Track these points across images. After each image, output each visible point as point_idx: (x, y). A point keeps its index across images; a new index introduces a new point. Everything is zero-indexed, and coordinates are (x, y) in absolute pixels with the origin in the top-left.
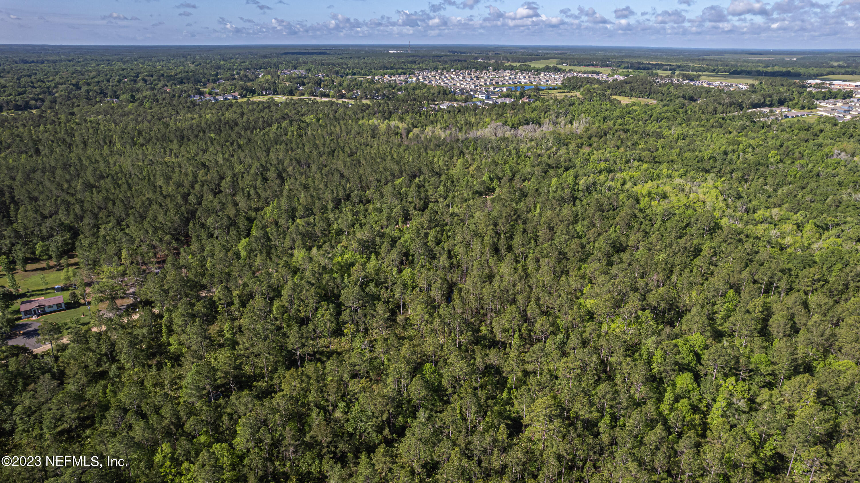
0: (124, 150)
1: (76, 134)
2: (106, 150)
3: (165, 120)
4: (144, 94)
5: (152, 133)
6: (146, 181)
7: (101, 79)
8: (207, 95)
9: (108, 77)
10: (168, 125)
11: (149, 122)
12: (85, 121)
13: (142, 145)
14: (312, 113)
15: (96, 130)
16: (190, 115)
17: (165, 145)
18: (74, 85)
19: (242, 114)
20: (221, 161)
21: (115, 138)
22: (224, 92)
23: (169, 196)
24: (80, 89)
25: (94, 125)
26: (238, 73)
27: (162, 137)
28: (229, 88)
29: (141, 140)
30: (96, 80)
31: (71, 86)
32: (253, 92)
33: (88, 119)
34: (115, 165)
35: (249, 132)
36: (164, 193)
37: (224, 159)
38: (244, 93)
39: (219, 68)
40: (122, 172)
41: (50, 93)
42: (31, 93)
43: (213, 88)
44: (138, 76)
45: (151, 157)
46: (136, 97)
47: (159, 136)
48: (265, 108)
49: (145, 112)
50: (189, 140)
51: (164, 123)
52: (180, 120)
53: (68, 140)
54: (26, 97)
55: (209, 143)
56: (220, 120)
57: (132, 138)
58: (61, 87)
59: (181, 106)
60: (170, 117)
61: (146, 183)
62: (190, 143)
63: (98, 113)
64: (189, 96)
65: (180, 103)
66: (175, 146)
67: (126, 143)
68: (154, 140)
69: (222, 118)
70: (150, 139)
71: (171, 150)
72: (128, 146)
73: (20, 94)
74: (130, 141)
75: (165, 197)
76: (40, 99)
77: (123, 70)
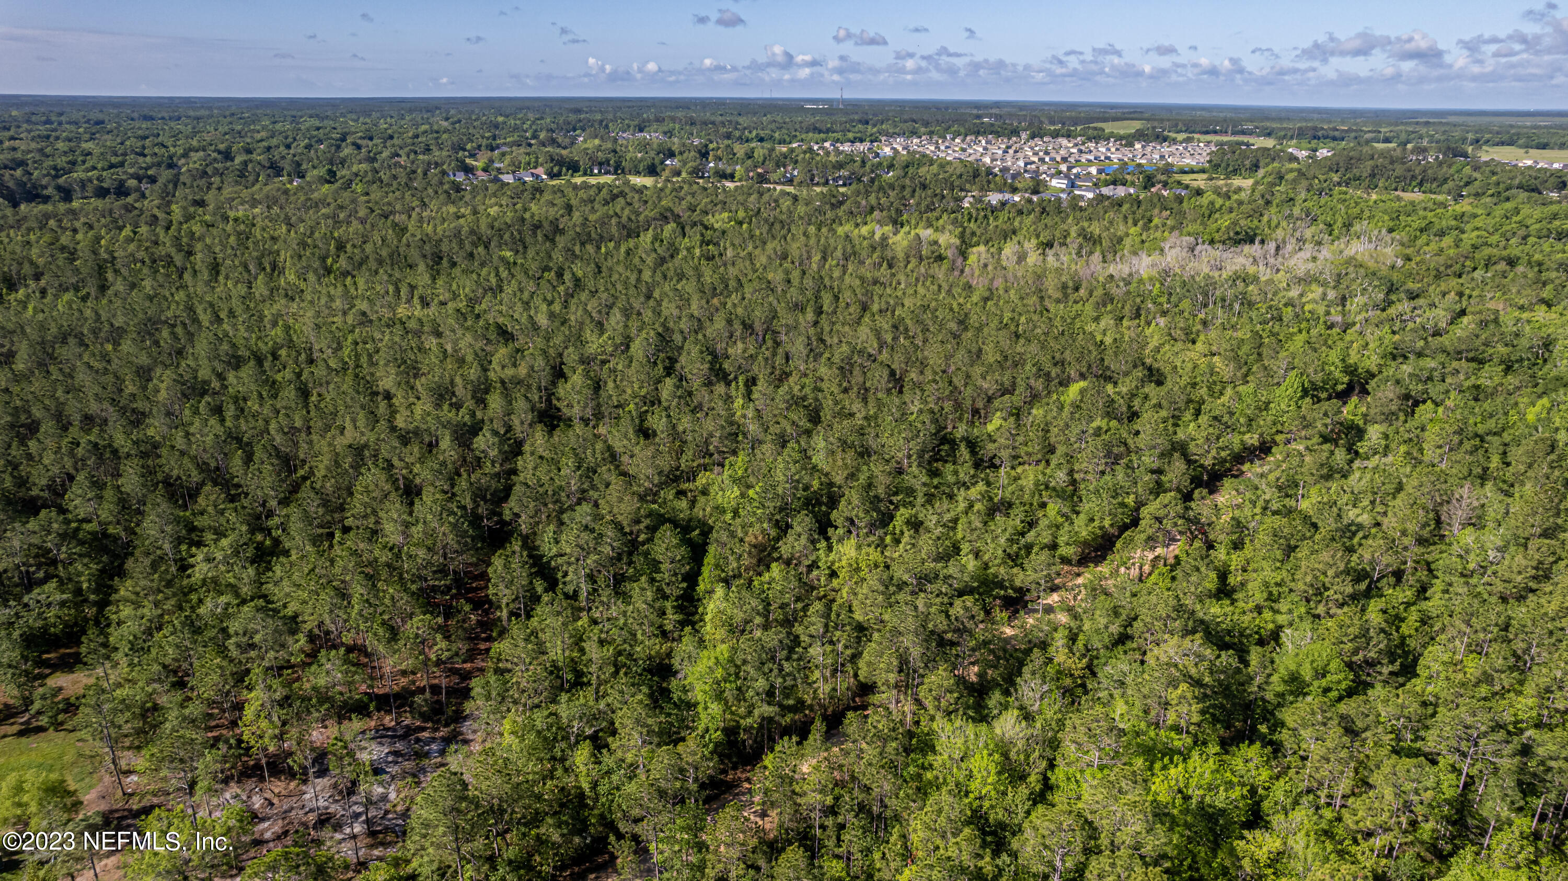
0: (303, 285)
1: (199, 246)
2: (260, 287)
3: (397, 218)
4: (355, 168)
5: (369, 248)
6: (349, 379)
7: (274, 142)
8: (480, 173)
9: (290, 140)
10: (404, 230)
11: (363, 221)
12: (226, 219)
13: (345, 274)
14: (724, 209)
15: (244, 238)
16: (452, 209)
17: (397, 274)
18: (220, 152)
19: (569, 208)
20: (542, 320)
21: (285, 256)
22: (515, 167)
23: (417, 432)
24: (232, 160)
25: (242, 227)
26: (535, 137)
27: (391, 256)
28: (524, 159)
29: (343, 263)
30: (265, 144)
31: (214, 155)
32: (574, 167)
33: (232, 214)
34: (275, 324)
35: (590, 248)
36: (400, 422)
37: (552, 315)
38: (556, 169)
39: (496, 126)
40: (290, 344)
41: (171, 166)
42: (132, 165)
43: (491, 161)
44: (343, 139)
45: (364, 306)
46: (339, 174)
47: (384, 253)
48: (614, 197)
49: (354, 201)
50: (454, 264)
51: (395, 225)
52: (430, 219)
53: (178, 259)
54: (120, 173)
55: (504, 274)
56: (523, 220)
57: (323, 259)
58: (195, 156)
59: (430, 191)
60: (409, 212)
61: (347, 384)
62: (456, 271)
63: (254, 203)
64: (444, 173)
65: (429, 184)
66: (422, 277)
67: (308, 267)
68: (373, 265)
69: (527, 216)
70: (364, 261)
71: (412, 288)
72: (311, 277)
73: (112, 166)
74: (316, 264)
75: (405, 440)
76: (149, 177)
77: (318, 129)
